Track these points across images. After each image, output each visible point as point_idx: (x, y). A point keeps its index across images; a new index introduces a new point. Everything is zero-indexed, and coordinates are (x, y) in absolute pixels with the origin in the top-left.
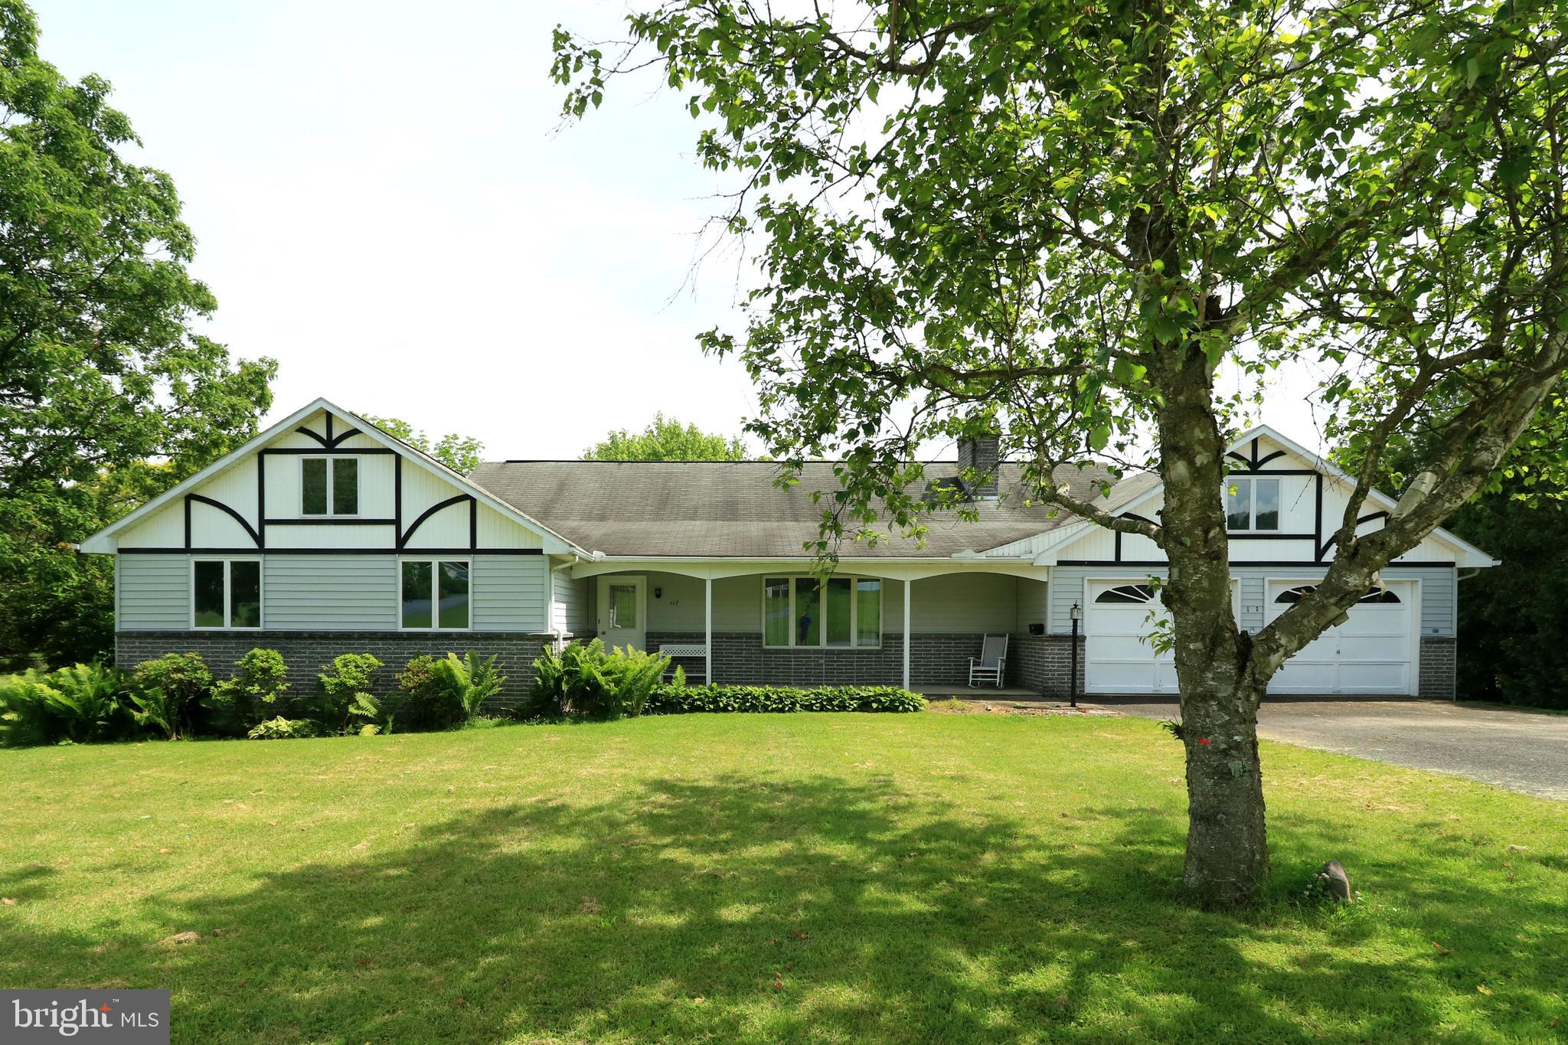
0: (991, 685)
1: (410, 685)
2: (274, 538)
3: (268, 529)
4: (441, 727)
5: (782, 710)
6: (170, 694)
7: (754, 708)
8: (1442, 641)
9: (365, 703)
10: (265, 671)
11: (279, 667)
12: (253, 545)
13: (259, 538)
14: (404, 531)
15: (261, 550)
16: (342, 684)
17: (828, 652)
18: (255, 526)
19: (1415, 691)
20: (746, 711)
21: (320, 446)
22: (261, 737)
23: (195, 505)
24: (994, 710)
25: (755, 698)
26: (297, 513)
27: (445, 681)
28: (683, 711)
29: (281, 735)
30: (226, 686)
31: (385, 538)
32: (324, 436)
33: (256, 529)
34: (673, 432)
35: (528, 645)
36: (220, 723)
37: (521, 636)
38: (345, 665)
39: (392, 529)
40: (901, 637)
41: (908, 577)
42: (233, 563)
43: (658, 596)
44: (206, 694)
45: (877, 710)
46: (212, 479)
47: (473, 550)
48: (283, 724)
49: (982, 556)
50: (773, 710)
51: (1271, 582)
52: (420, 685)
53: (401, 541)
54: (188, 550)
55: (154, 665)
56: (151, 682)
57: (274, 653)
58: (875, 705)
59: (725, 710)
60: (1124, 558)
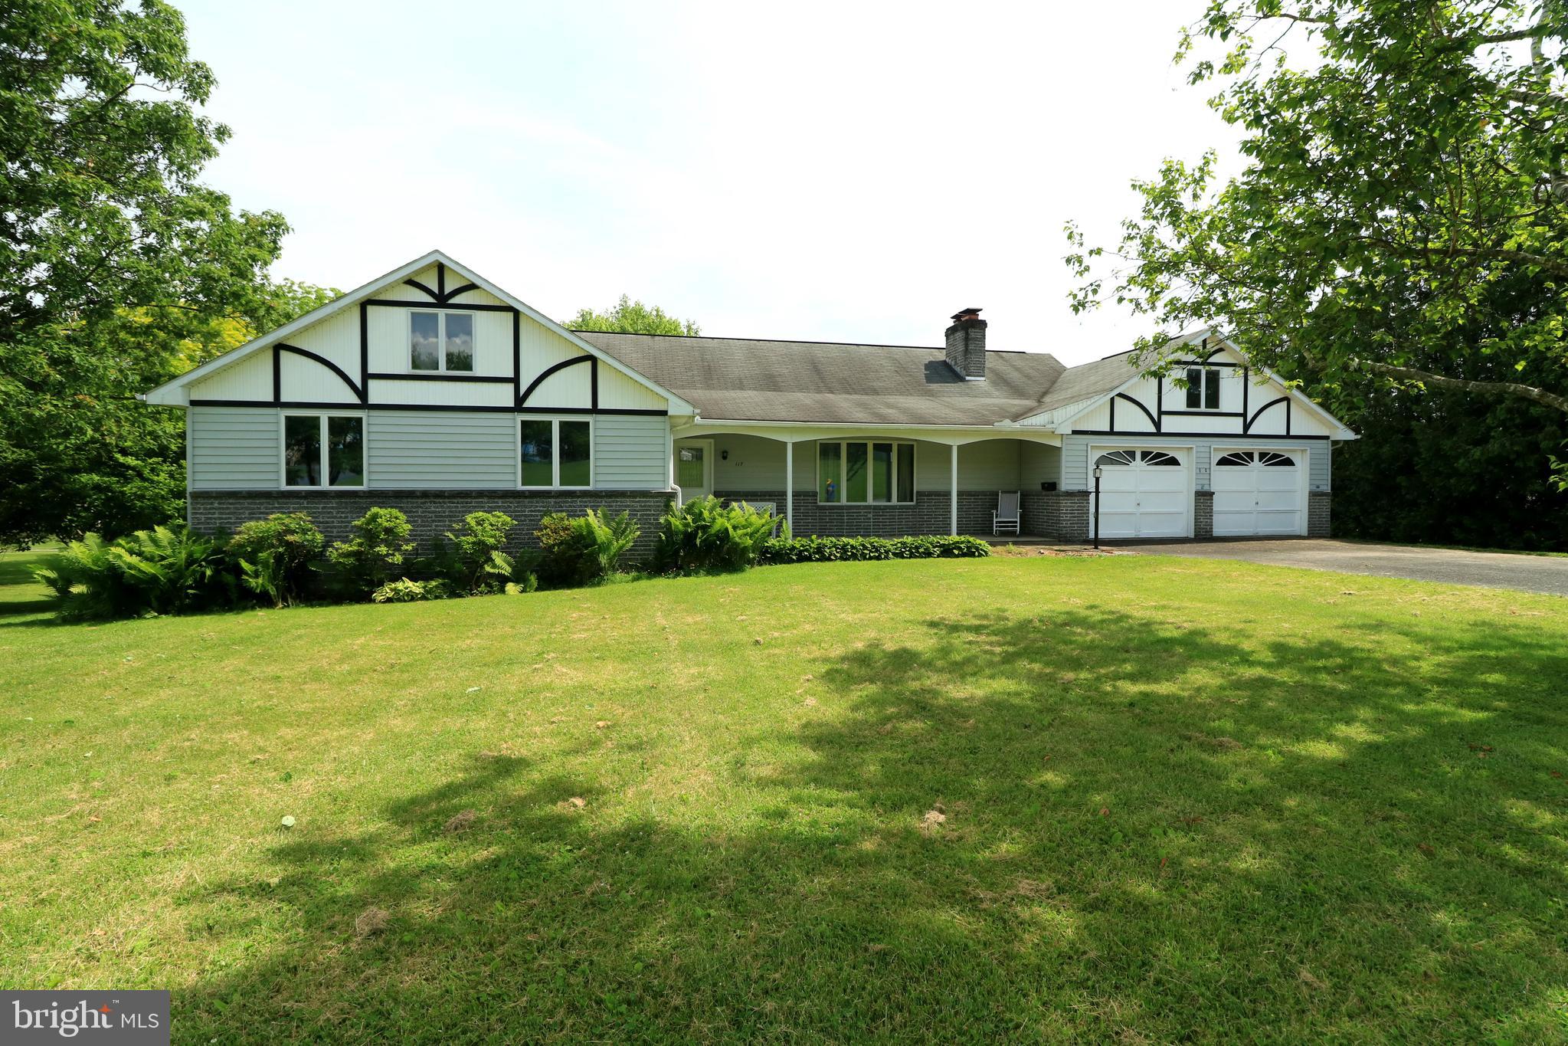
1: (551, 542)
2: (378, 392)
3: (372, 384)
4: (580, 584)
5: (878, 558)
6: (279, 558)
7: (854, 557)
8: (1323, 494)
9: (501, 563)
10: (388, 531)
11: (404, 527)
12: (355, 400)
13: (362, 393)
14: (523, 390)
15: (365, 405)
16: (481, 543)
17: (875, 508)
18: (357, 381)
19: (1305, 532)
20: (845, 560)
21: (430, 300)
22: (389, 600)
23: (284, 355)
24: (1046, 553)
25: (853, 547)
26: (404, 368)
27: (584, 541)
28: (791, 561)
29: (412, 597)
30: (346, 547)
31: (504, 396)
32: (436, 290)
33: (359, 384)
34: (638, 313)
35: (652, 502)
36: (336, 586)
37: (645, 494)
38: (478, 523)
39: (511, 387)
40: (948, 494)
41: (955, 442)
42: (331, 419)
43: (725, 458)
44: (320, 556)
45: (957, 556)
46: (306, 329)
47: (595, 410)
48: (407, 585)
49: (1017, 425)
50: (871, 558)
51: (1215, 449)
52: (562, 543)
53: (520, 399)
54: (277, 403)
55: (252, 528)
56: (260, 544)
57: (395, 512)
58: (956, 552)
59: (829, 559)
60: (1116, 429)
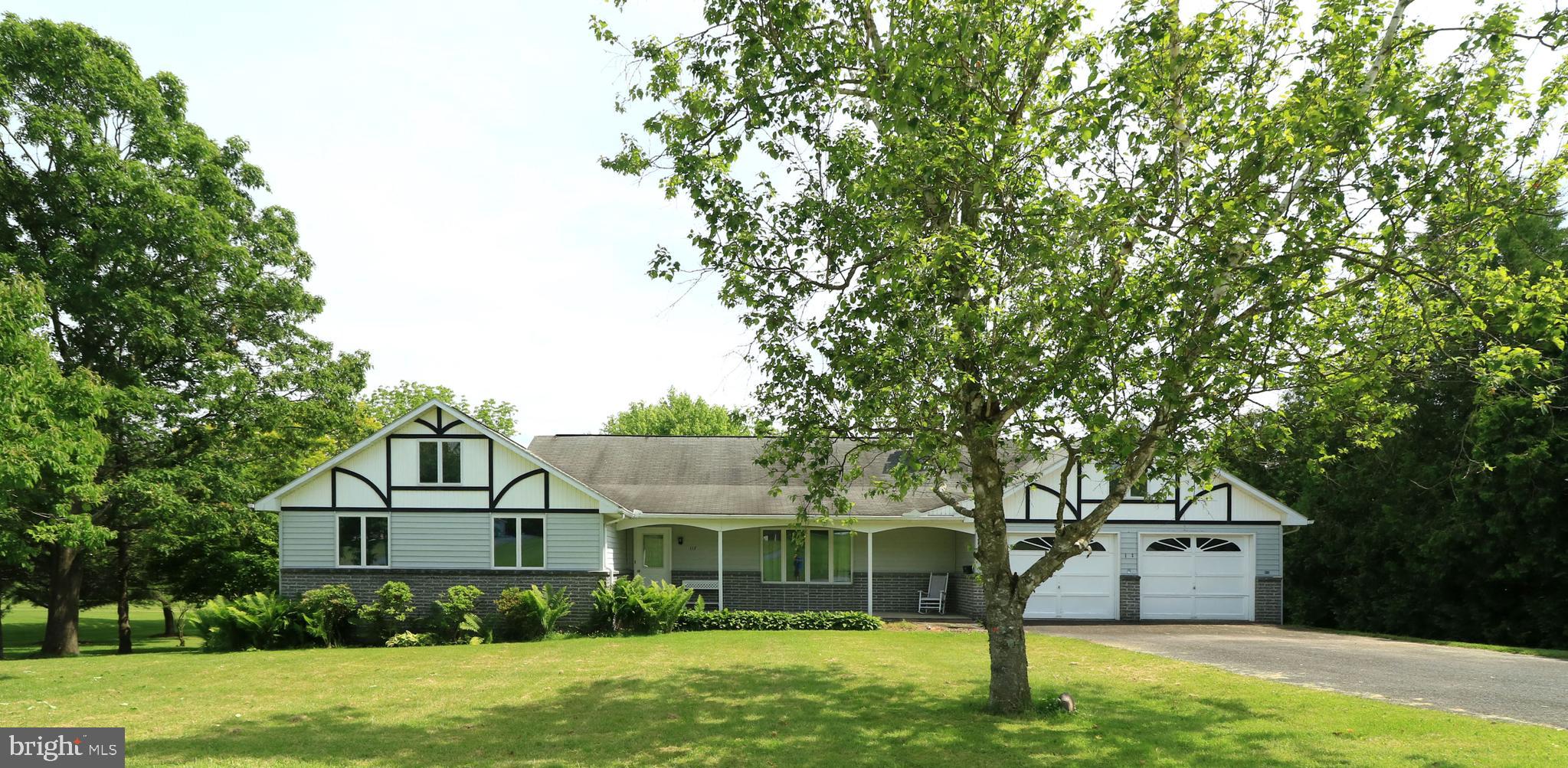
0: (935, 612)
1: (505, 608)
2: (399, 500)
3: (394, 494)
4: (527, 640)
5: (776, 629)
6: (328, 614)
7: (755, 627)
8: (1271, 580)
9: (470, 623)
10: (398, 598)
11: (407, 594)
12: (383, 506)
13: (387, 500)
14: (495, 496)
15: (389, 508)
16: (455, 607)
17: (812, 586)
18: (384, 491)
19: (1252, 618)
20: (749, 629)
21: (432, 432)
22: (396, 646)
23: (338, 475)
24: (933, 629)
25: (758, 620)
26: (415, 481)
27: (529, 606)
28: (703, 629)
29: (410, 644)
30: (369, 609)
31: (481, 500)
32: (435, 425)
33: (385, 494)
34: (684, 403)
35: (588, 579)
36: (364, 635)
37: (583, 573)
38: (456, 594)
39: (486, 494)
40: (866, 575)
41: (870, 530)
42: (367, 519)
43: (681, 543)
44: (354, 614)
45: (846, 629)
46: (352, 456)
47: (547, 510)
48: (410, 636)
49: (925, 515)
50: (770, 628)
51: (1143, 536)
52: (512, 609)
53: (493, 503)
54: (334, 508)
55: (313, 594)
56: (316, 605)
57: (403, 585)
58: (845, 625)
59: (734, 628)
60: (1032, 517)
